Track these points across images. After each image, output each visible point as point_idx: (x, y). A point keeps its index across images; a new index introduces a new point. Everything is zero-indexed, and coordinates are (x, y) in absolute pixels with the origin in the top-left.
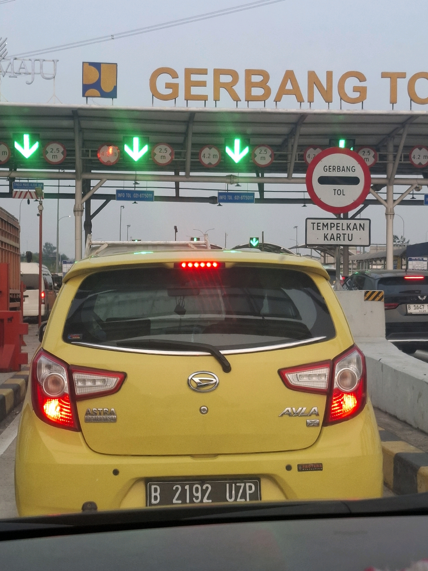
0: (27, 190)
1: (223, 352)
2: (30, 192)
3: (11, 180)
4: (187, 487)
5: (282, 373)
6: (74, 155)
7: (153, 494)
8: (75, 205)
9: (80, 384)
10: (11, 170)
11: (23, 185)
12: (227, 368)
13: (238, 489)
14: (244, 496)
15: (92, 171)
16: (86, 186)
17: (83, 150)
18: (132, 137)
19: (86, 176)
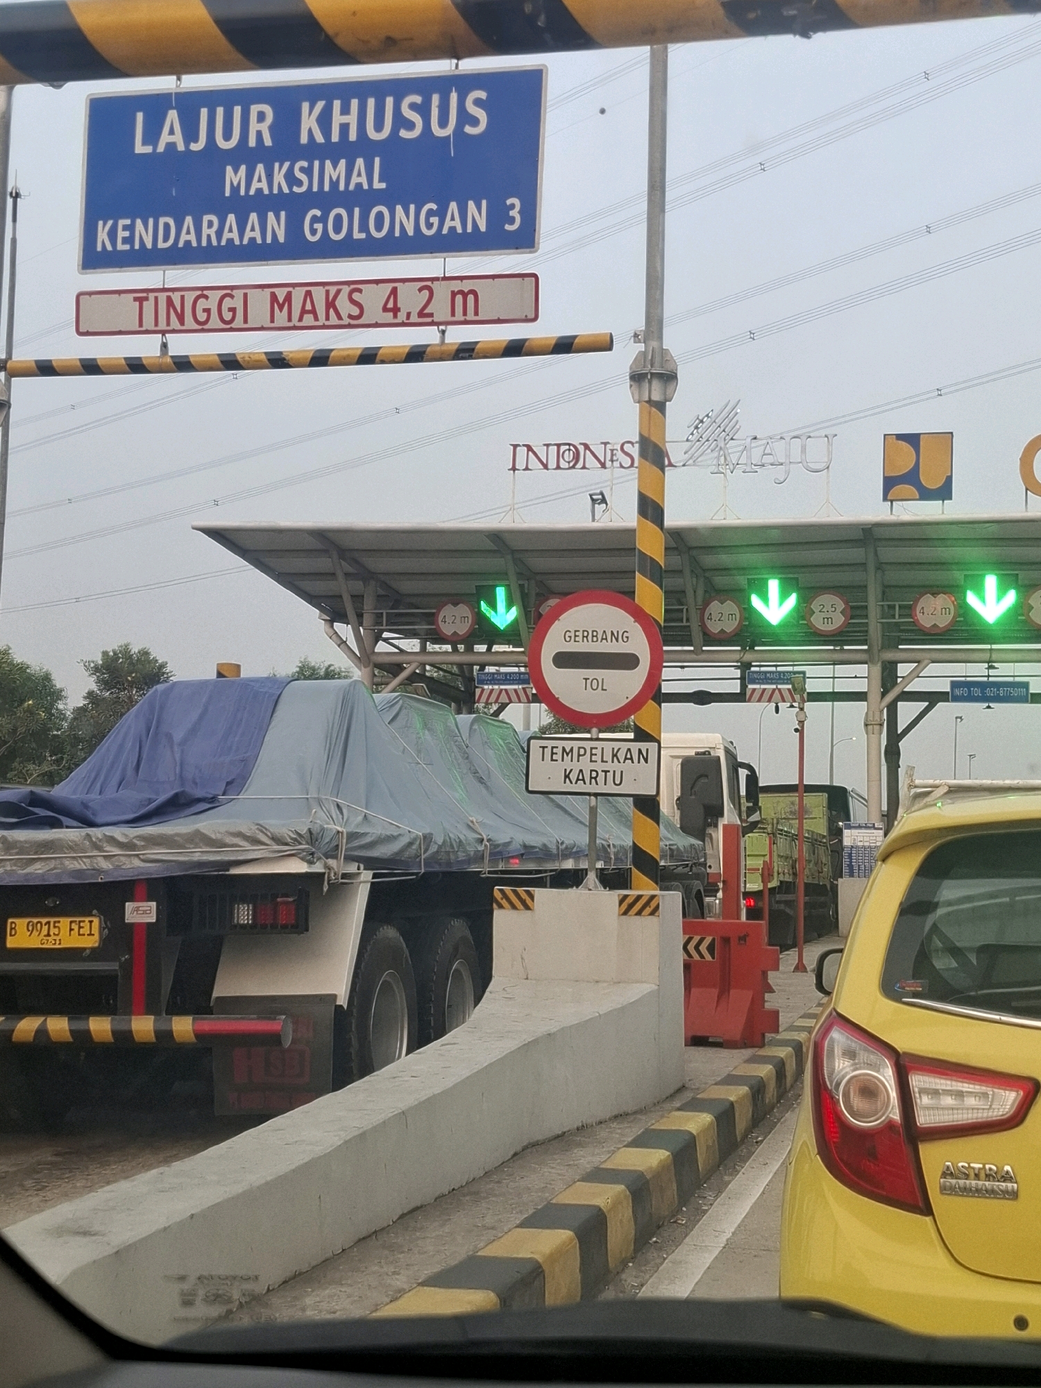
0: (774, 687)
2: (780, 690)
3: (745, 667)
6: (866, 617)
8: (867, 713)
9: (926, 1100)
10: (744, 649)
11: (766, 676)
15: (900, 647)
16: (889, 677)
17: (882, 606)
18: (983, 576)
19: (889, 655)
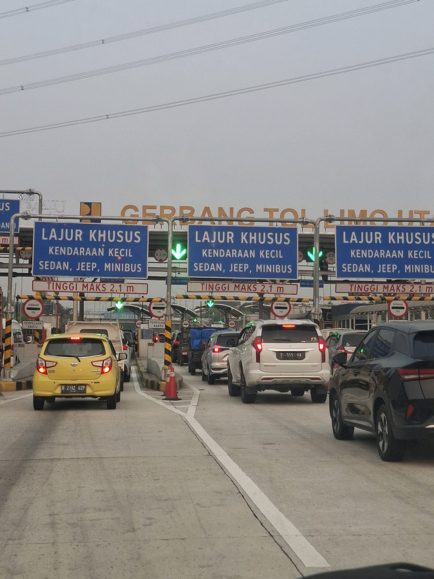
1: (79, 358)
4: (70, 387)
5: (92, 362)
7: (63, 388)
9: (47, 364)
12: (79, 361)
13: (81, 387)
14: (82, 389)
